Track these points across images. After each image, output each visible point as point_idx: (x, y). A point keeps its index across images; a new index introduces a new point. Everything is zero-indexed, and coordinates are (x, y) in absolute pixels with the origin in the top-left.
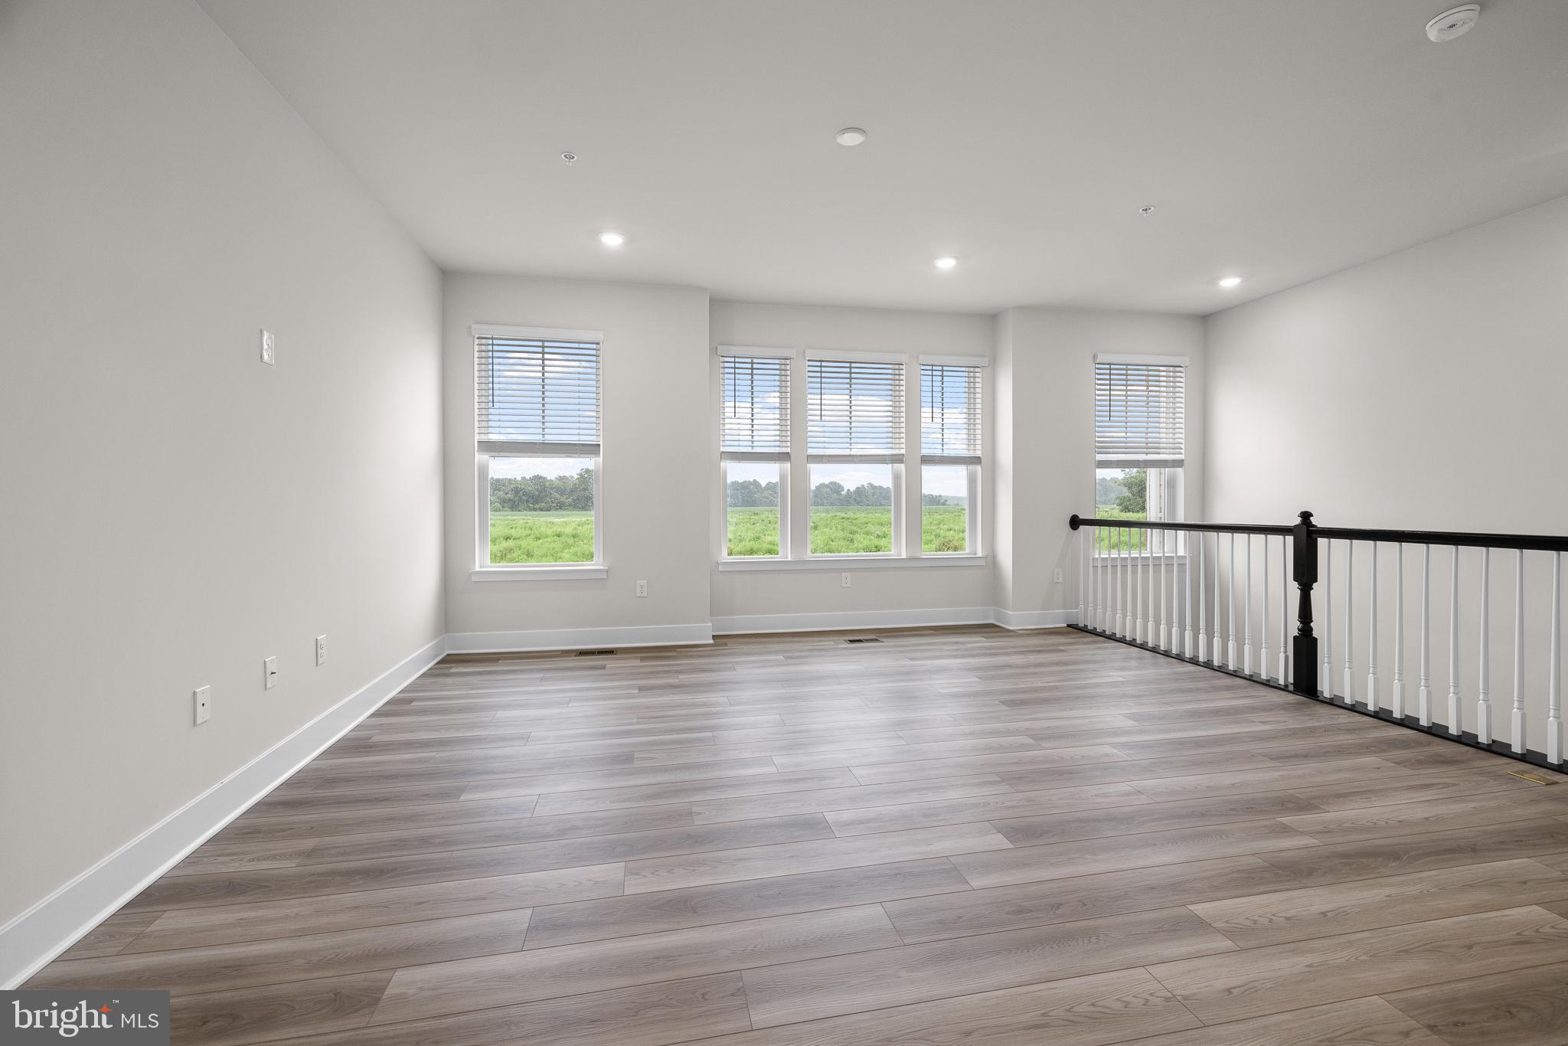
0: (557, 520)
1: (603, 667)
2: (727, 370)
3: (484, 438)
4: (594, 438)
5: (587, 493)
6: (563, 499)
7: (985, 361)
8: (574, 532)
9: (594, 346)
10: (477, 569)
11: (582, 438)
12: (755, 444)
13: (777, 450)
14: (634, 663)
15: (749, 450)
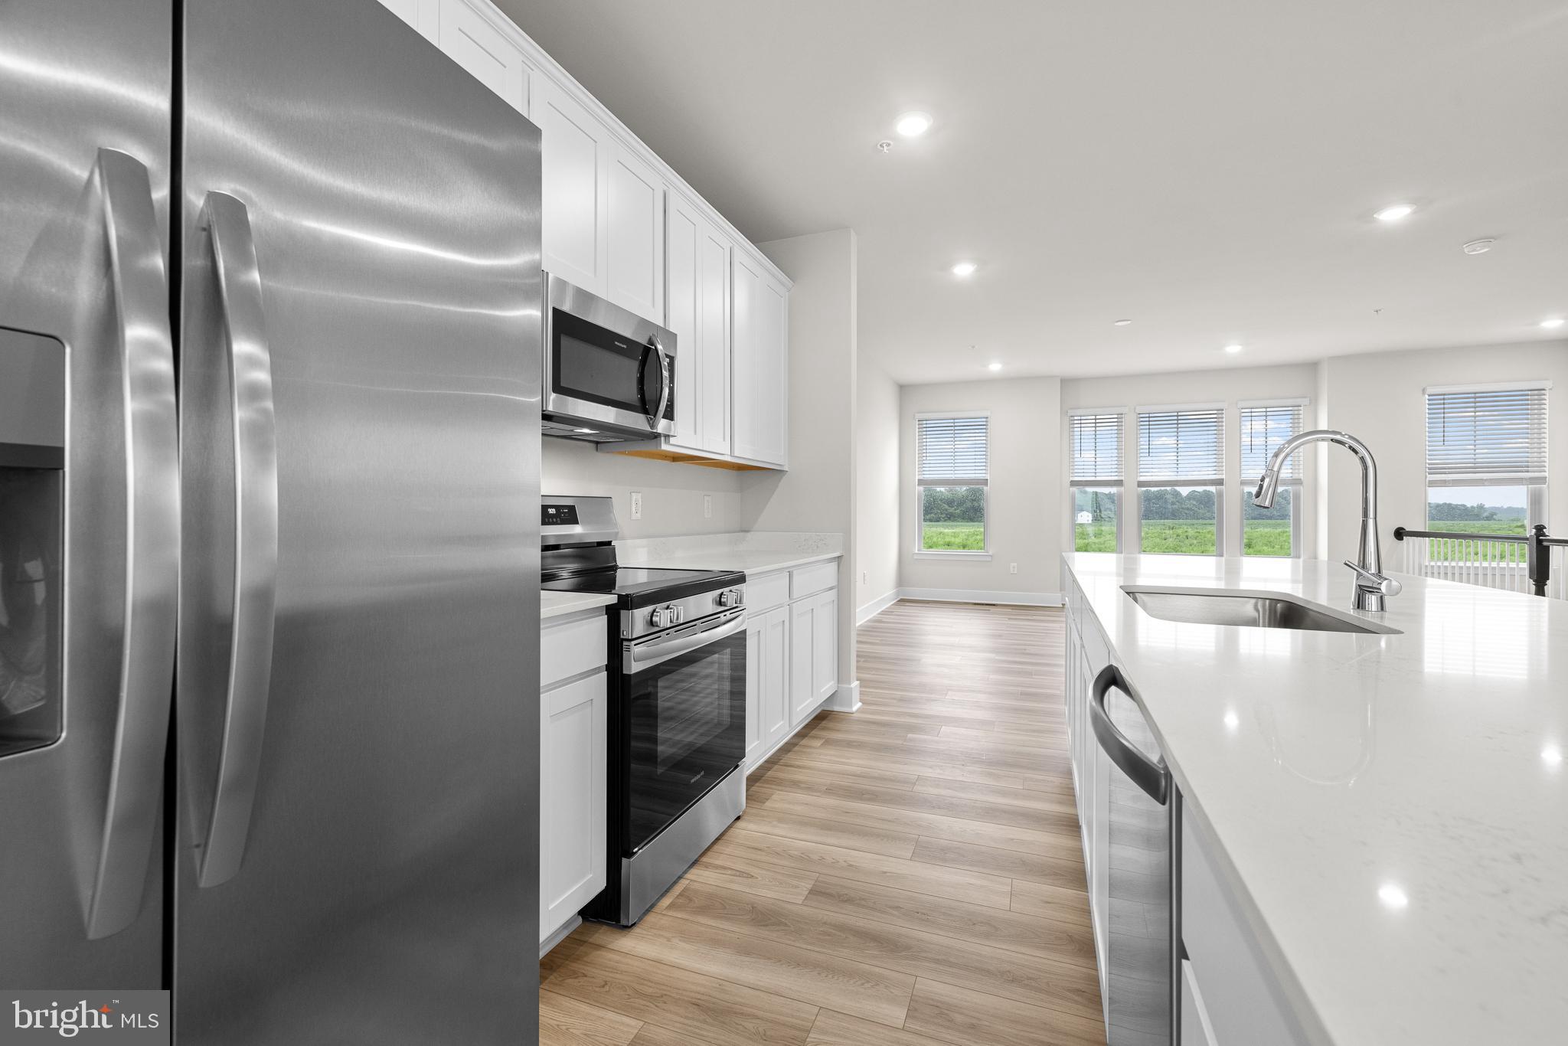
0: (946, 531)
1: (989, 610)
2: (1076, 426)
3: (921, 477)
4: (984, 475)
5: (976, 504)
6: (951, 510)
7: (1306, 401)
8: (965, 542)
9: (985, 420)
10: (917, 552)
11: (977, 475)
12: (1097, 474)
13: (1116, 478)
14: (1009, 610)
15: (1093, 479)
